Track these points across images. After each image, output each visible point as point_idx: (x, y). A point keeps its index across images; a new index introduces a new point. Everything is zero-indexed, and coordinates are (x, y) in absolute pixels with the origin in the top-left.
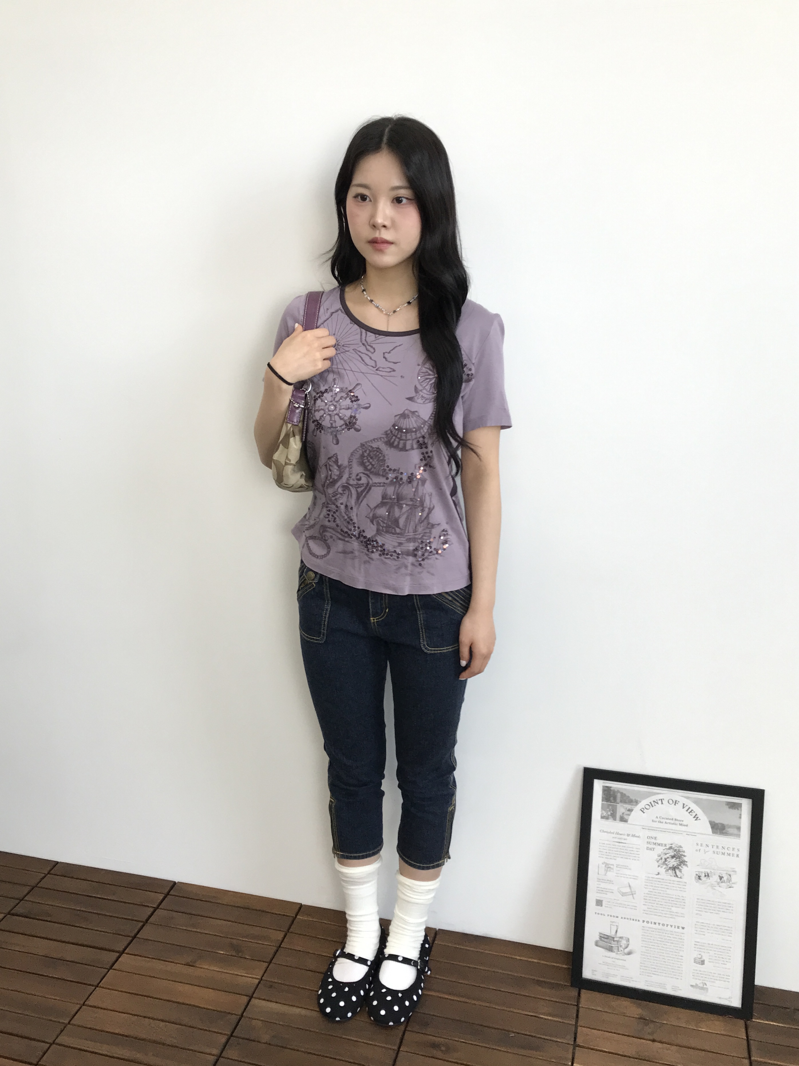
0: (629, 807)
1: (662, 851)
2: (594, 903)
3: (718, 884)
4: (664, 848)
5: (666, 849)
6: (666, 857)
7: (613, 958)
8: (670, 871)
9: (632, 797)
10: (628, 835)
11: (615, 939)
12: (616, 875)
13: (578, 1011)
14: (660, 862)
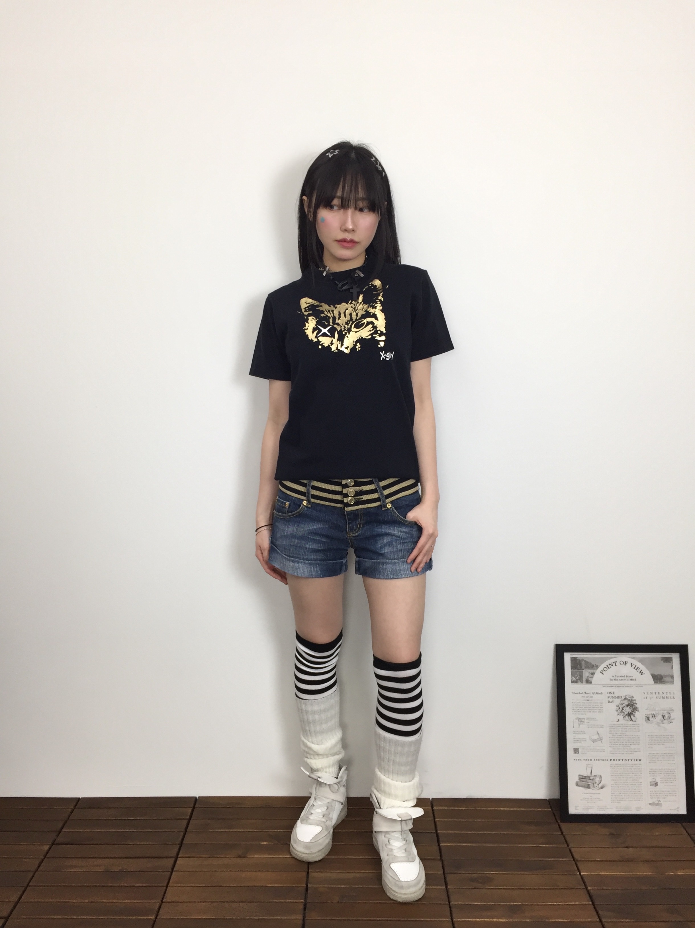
0: (592, 671)
1: (619, 702)
2: (573, 751)
3: (662, 722)
5: (622, 700)
6: (623, 706)
7: (590, 793)
8: (626, 717)
9: (593, 663)
10: (594, 693)
11: (591, 778)
12: (588, 726)
13: (565, 838)
14: (618, 711)
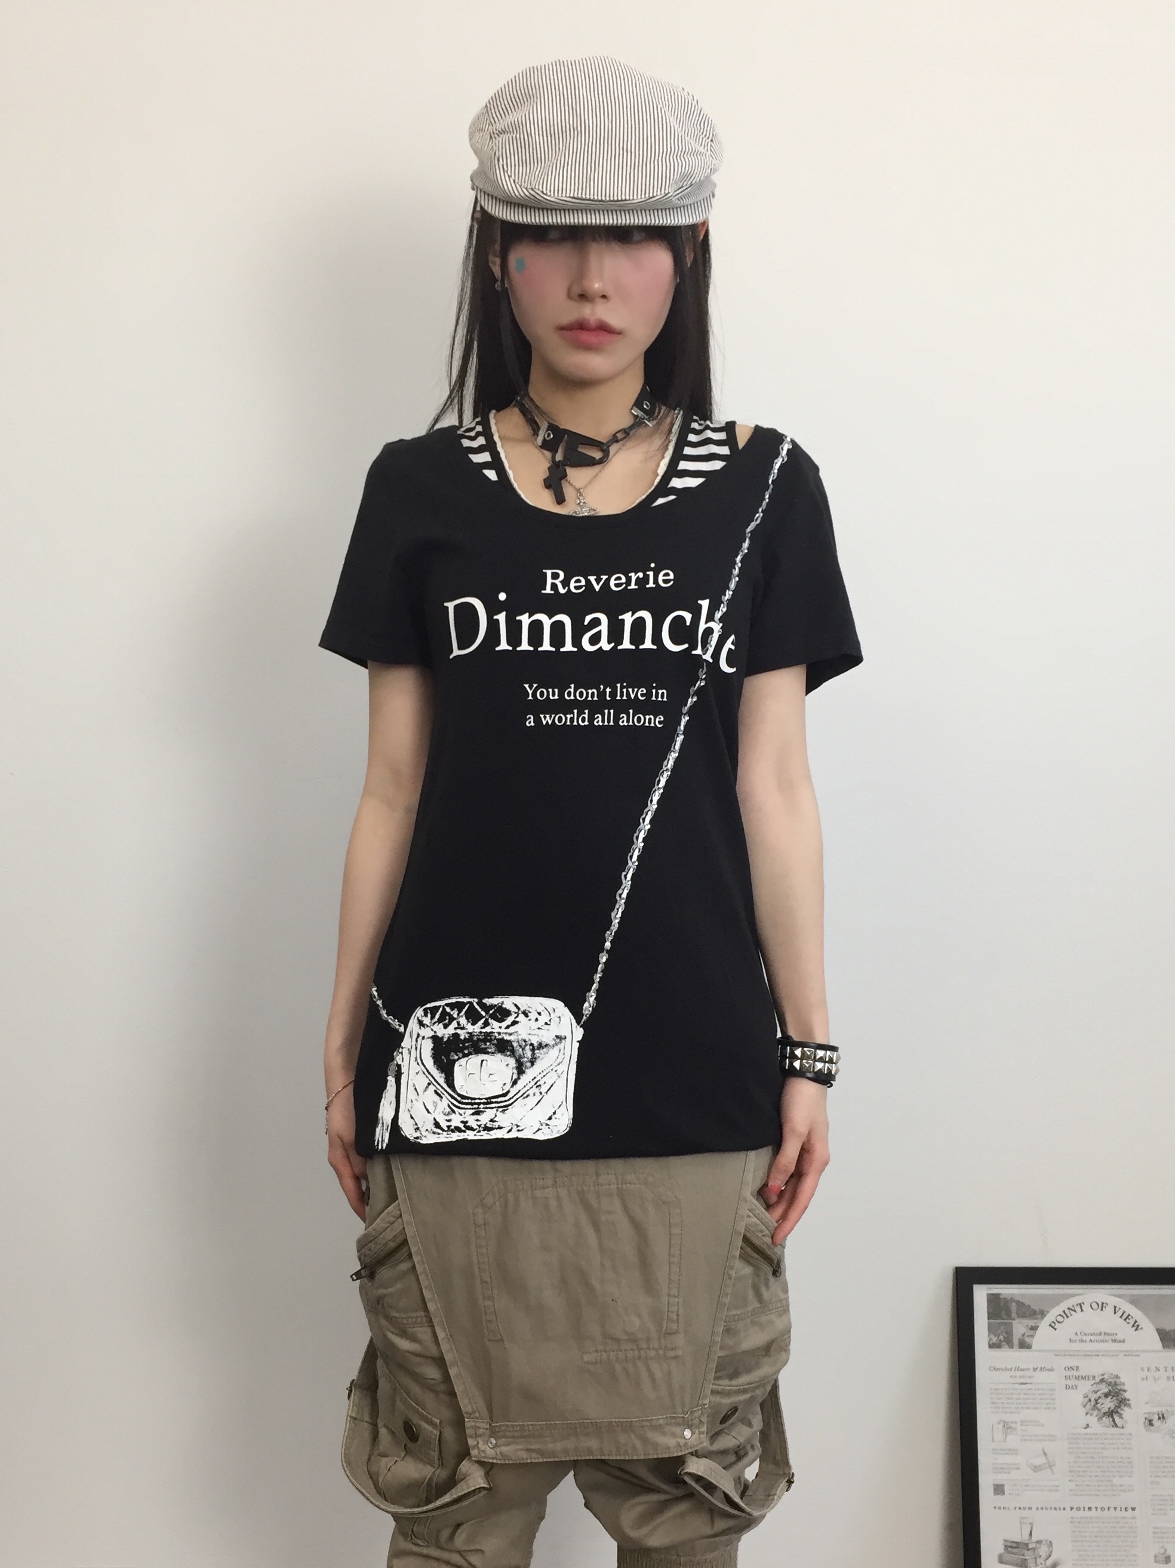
0: (1031, 1323)
1: (1089, 1387)
2: (991, 1491)
4: (1092, 1382)
5: (1094, 1383)
6: (1096, 1396)
8: (1104, 1418)
9: (1033, 1307)
10: (1035, 1369)
11: (1030, 1546)
12: (1024, 1438)
14: (1088, 1406)
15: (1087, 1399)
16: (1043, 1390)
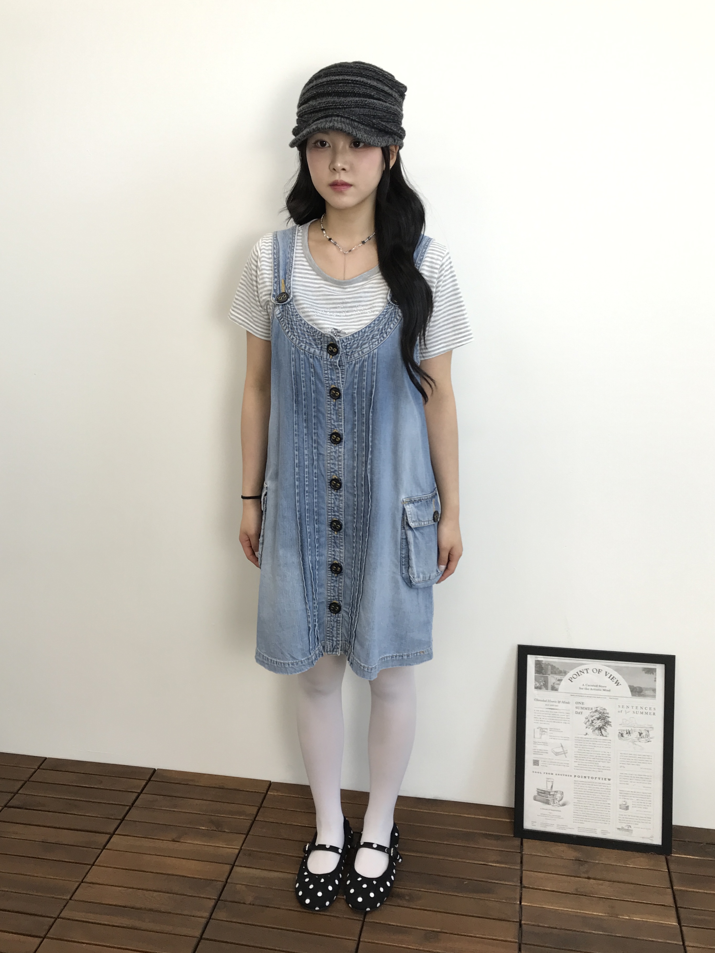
0: (559, 677)
1: (589, 714)
2: (532, 763)
3: (638, 739)
4: (591, 711)
6: (592, 719)
7: (549, 810)
8: (596, 731)
9: (560, 669)
10: (559, 702)
11: (551, 794)
13: (522, 858)
14: (587, 724)
15: (587, 720)
16: (564, 713)
